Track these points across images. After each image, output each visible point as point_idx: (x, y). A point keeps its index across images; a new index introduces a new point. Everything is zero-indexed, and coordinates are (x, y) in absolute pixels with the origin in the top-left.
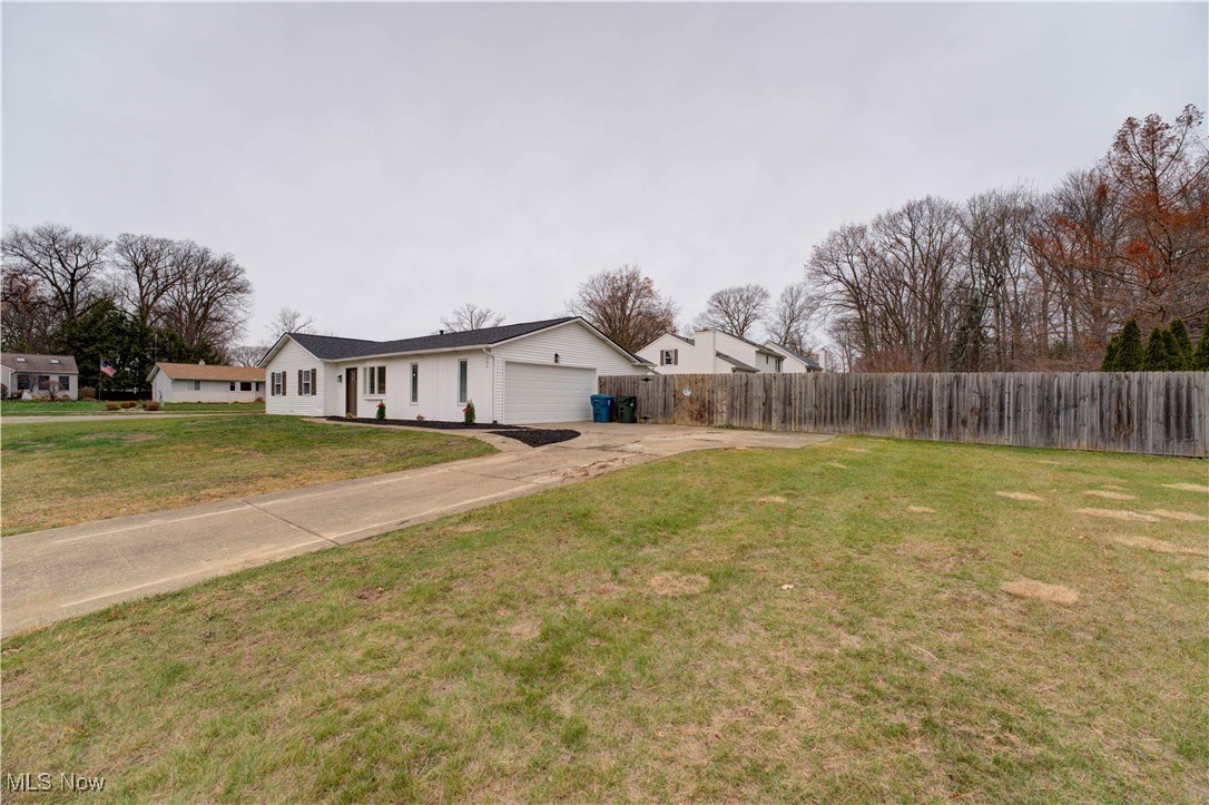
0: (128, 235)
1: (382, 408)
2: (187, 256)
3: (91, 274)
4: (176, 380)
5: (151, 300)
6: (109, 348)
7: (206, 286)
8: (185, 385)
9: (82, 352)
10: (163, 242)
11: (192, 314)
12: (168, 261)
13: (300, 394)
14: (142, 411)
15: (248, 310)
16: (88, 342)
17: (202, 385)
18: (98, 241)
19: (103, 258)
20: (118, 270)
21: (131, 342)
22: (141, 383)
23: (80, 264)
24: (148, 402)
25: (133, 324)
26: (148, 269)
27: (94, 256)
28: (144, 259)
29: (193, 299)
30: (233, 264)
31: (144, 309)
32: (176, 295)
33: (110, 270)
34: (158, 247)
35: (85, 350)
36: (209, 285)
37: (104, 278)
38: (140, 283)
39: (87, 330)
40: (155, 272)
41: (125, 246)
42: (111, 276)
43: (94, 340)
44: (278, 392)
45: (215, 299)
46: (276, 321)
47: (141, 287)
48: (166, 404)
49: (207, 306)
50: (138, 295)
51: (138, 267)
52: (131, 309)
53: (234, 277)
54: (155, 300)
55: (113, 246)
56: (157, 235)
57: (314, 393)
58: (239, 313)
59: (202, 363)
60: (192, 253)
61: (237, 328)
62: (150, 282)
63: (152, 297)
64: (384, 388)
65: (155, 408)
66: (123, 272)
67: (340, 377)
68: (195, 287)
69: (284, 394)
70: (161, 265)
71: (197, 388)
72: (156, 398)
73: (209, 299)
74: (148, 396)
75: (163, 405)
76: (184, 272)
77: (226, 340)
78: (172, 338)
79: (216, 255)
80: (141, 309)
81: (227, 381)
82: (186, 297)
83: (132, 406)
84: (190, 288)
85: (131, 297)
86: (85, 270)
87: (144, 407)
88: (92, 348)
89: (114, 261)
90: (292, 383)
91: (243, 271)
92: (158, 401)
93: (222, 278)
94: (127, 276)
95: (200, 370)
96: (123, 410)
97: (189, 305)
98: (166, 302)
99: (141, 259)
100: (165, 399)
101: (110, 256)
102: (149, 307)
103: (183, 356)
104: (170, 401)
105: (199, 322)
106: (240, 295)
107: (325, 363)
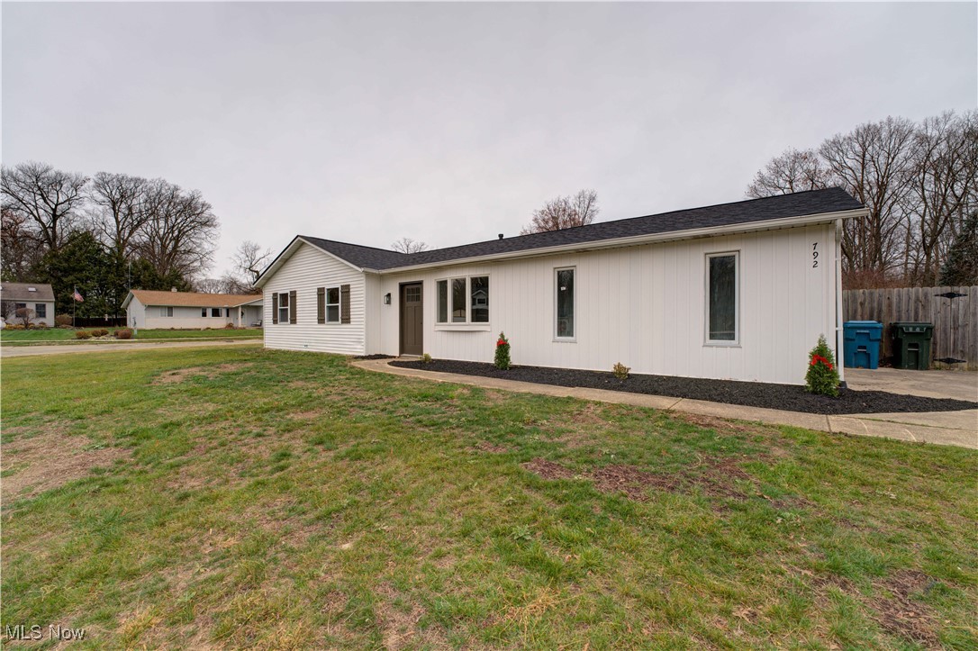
0: (105, 174)
1: (503, 347)
2: (159, 194)
3: (72, 210)
4: (149, 306)
5: (126, 235)
6: (88, 278)
7: (176, 220)
8: (158, 312)
9: (62, 282)
10: (137, 181)
11: (164, 247)
12: (142, 198)
13: (321, 321)
14: (113, 339)
15: (215, 243)
16: (66, 272)
17: (174, 311)
18: (77, 178)
19: (82, 194)
20: (96, 206)
21: (108, 272)
22: (117, 311)
23: (61, 200)
24: (121, 330)
25: (110, 256)
26: (123, 206)
27: (74, 192)
28: (119, 195)
29: (164, 234)
30: (201, 201)
31: (121, 243)
32: (148, 230)
33: (89, 206)
34: (132, 185)
35: (65, 280)
36: (179, 221)
37: (84, 213)
38: (117, 219)
39: (67, 261)
40: (130, 209)
41: (102, 183)
42: (90, 212)
43: (74, 270)
44: (284, 319)
45: (184, 233)
46: (238, 253)
47: (118, 222)
48: (139, 331)
49: (177, 239)
50: (115, 229)
51: (114, 203)
52: (109, 242)
53: (202, 213)
54: (130, 234)
55: (91, 183)
56: (131, 174)
57: (346, 320)
58: (206, 246)
59: (174, 290)
60: (163, 191)
61: (205, 259)
62: (126, 217)
63: (127, 231)
64: (486, 312)
65: (127, 336)
66: (101, 208)
67: (389, 295)
68: (166, 222)
69: (294, 321)
70: (135, 202)
71: (170, 315)
72: (130, 325)
73: (179, 232)
74: (123, 322)
75: (135, 332)
76: (156, 208)
77: (195, 270)
78: (146, 268)
79: (184, 194)
80: (117, 242)
81: (199, 308)
82: (158, 232)
83: (104, 333)
84: (162, 223)
85: (108, 231)
86: (65, 206)
87: (116, 335)
88: (71, 277)
89: (92, 197)
90: (307, 306)
91: (209, 207)
92: (132, 327)
93: (190, 214)
94: (104, 212)
95: (173, 297)
96: (93, 339)
97: (161, 239)
98: (140, 237)
99: (118, 196)
100: (139, 326)
101: (88, 191)
102: (125, 241)
103: (156, 284)
104: (144, 327)
105: (170, 254)
106: (206, 229)
107: (368, 275)
